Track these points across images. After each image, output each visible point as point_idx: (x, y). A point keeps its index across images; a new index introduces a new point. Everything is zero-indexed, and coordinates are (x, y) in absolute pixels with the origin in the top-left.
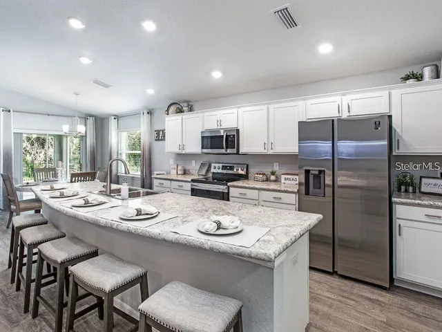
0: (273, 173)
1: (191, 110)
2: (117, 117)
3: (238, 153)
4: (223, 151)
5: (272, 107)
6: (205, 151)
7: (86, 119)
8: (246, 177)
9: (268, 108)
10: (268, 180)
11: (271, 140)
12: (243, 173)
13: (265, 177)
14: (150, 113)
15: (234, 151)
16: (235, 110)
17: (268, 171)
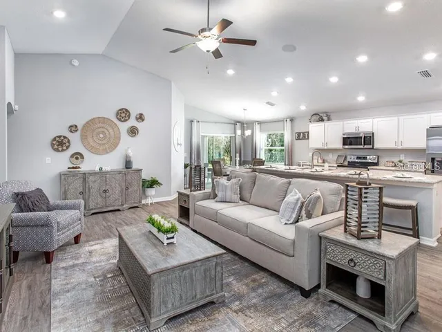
0: (400, 162)
1: (329, 119)
2: (260, 123)
3: (373, 148)
4: (362, 147)
5: (401, 118)
6: (347, 147)
7: (235, 124)
8: (377, 164)
9: (398, 119)
10: (395, 166)
11: (401, 139)
12: (376, 161)
13: (393, 164)
14: (292, 120)
15: (371, 147)
16: (370, 120)
17: (396, 160)
